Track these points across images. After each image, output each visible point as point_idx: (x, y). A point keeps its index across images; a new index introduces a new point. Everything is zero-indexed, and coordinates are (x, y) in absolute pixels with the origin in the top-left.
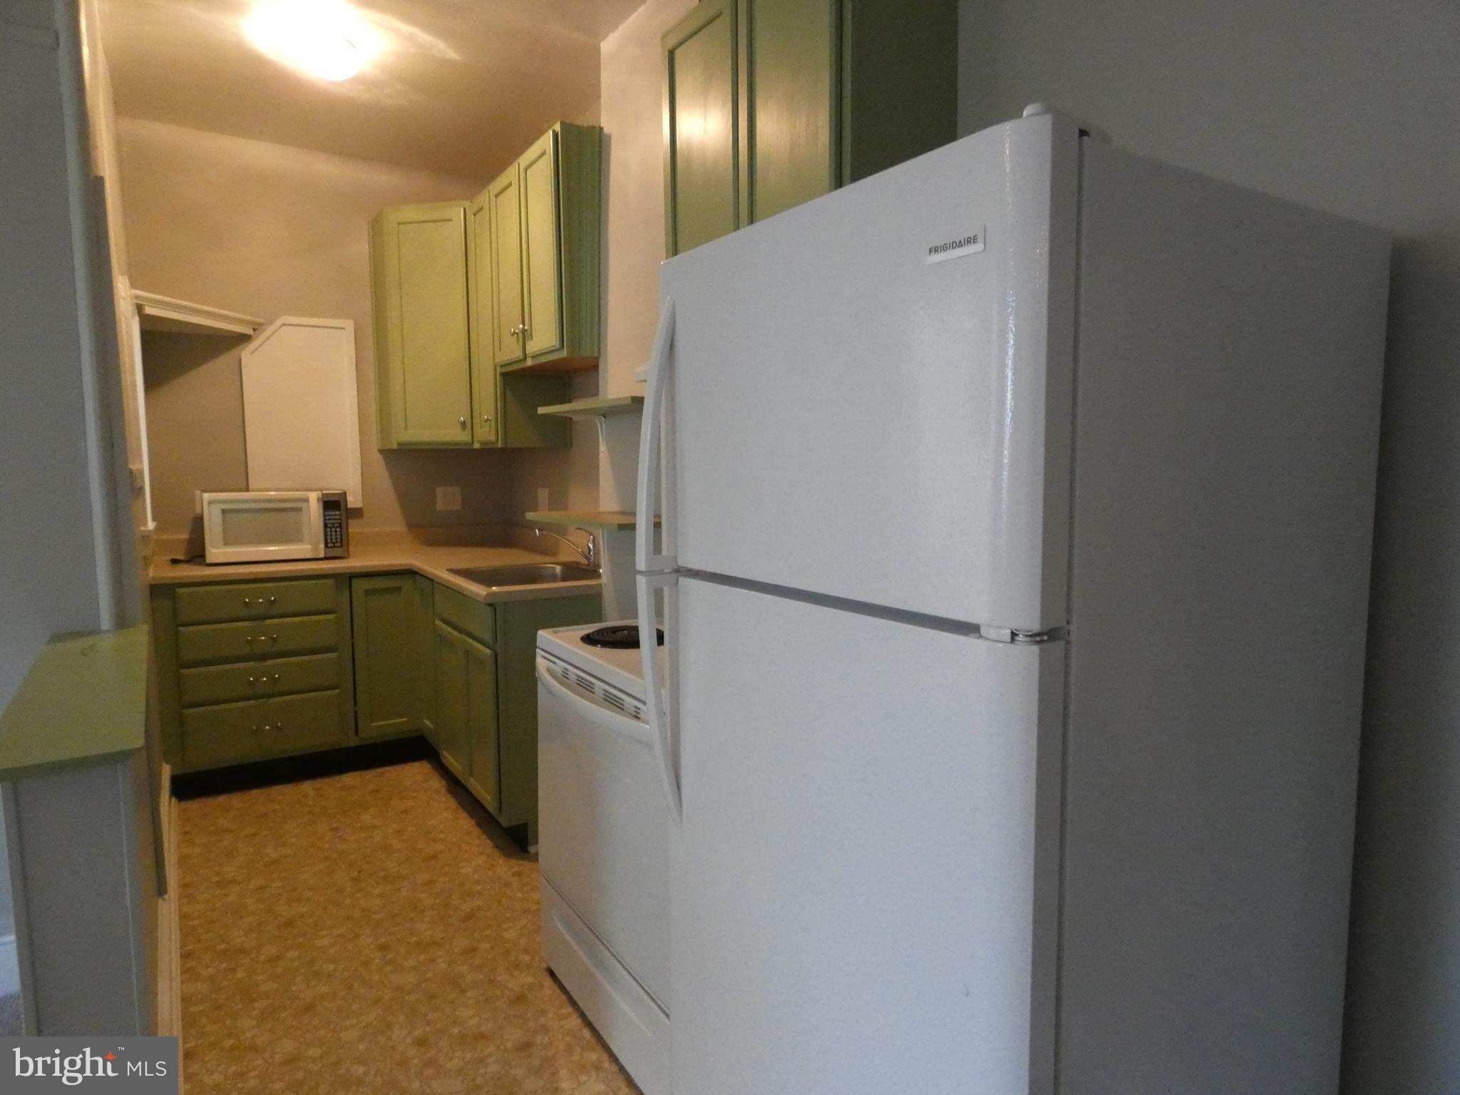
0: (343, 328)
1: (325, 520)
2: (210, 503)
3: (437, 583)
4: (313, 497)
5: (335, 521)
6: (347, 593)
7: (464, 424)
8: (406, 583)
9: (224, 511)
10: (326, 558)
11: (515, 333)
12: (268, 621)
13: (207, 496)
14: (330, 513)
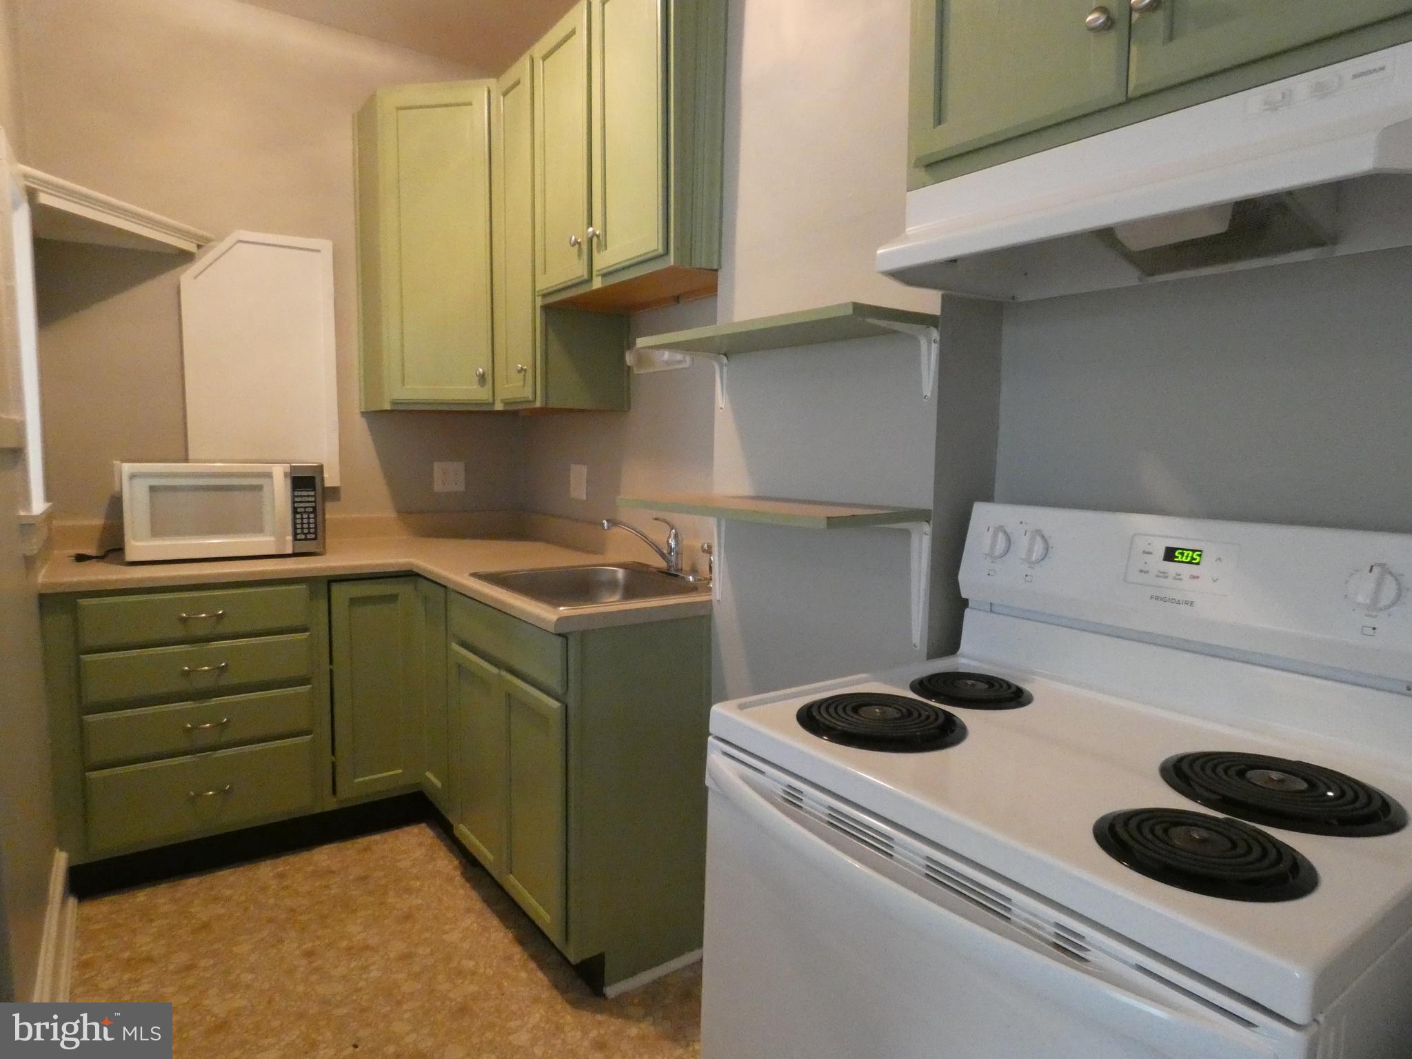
0: (318, 251)
1: (294, 502)
2: (133, 476)
3: (453, 590)
4: (279, 473)
5: (307, 505)
6: (323, 605)
7: (482, 378)
8: (403, 589)
9: (153, 489)
10: (294, 555)
11: (576, 242)
12: (214, 644)
13: (127, 468)
14: (300, 493)
